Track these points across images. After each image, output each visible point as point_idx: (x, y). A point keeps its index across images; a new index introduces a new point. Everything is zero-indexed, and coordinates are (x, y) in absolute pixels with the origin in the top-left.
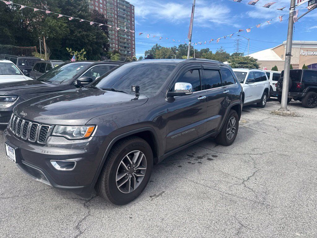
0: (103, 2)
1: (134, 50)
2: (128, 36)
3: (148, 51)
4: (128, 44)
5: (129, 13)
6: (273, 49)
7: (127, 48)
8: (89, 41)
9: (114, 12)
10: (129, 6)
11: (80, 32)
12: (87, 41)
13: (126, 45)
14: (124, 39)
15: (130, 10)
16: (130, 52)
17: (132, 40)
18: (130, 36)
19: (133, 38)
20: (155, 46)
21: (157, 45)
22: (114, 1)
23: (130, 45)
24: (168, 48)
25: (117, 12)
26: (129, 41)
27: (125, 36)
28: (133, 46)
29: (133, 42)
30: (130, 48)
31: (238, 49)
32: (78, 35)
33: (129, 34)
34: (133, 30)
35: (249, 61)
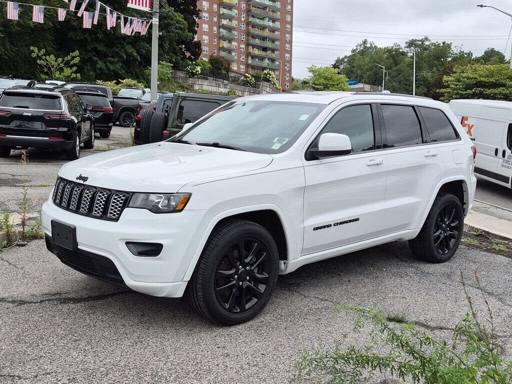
2: (273, 22)
4: (273, 42)
7: (269, 52)
13: (268, 44)
14: (264, 28)
17: (283, 31)
18: (278, 21)
19: (289, 26)
20: (360, 46)
21: (365, 42)
23: (278, 43)
26: (276, 33)
27: (267, 23)
28: (288, 45)
29: (287, 35)
30: (276, 52)
33: (278, 15)
34: (289, 7)
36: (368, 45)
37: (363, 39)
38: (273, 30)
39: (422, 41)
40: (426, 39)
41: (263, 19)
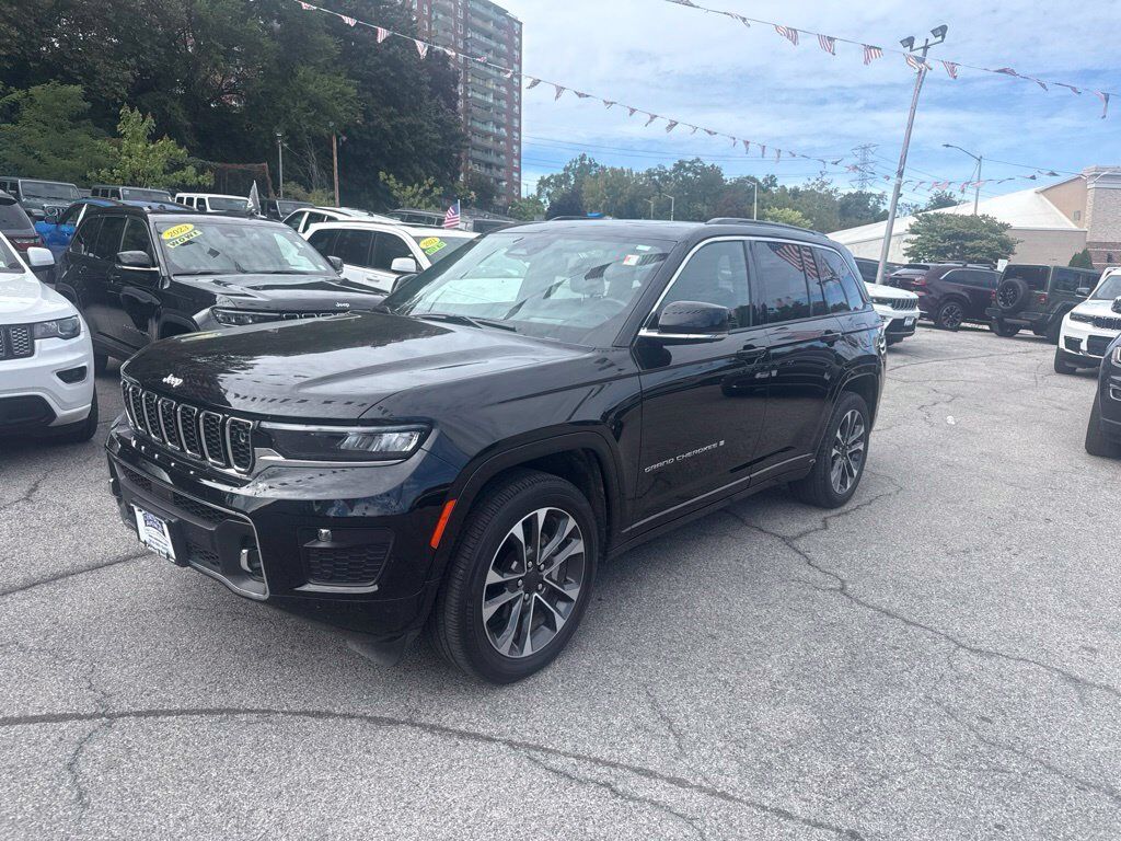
0: (420, 6)
1: (516, 175)
2: (498, 127)
3: (549, 178)
4: (498, 155)
5: (504, 47)
6: (1042, 192)
7: (494, 170)
9: (456, 42)
10: (506, 22)
11: (390, 117)
13: (492, 158)
14: (487, 135)
15: (506, 36)
16: (504, 184)
17: (510, 141)
18: (504, 126)
19: (516, 135)
20: (576, 162)
21: (583, 158)
22: (456, 6)
23: (503, 157)
24: (625, 169)
25: (465, 44)
26: (502, 143)
27: (491, 128)
28: (516, 161)
29: (515, 147)
30: (503, 170)
32: (387, 126)
33: (504, 118)
34: (517, 108)
35: (984, 232)
36: (587, 162)
37: (581, 153)
38: (498, 139)
39: (692, 163)
40: (698, 160)
41: (485, 123)
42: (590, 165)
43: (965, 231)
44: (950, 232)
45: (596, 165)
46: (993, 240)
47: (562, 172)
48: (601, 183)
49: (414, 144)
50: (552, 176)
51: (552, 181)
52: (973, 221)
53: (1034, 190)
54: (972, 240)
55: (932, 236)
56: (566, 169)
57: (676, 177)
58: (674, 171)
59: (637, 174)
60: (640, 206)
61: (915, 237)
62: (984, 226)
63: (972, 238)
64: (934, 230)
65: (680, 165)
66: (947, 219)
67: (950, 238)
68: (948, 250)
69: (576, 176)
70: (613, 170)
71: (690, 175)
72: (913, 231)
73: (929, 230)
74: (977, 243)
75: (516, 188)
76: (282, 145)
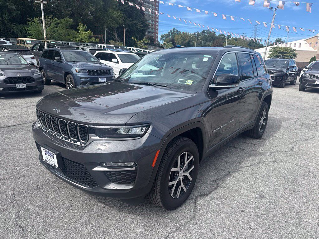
1: (157, 35)
2: (152, 21)
3: (164, 35)
4: (152, 29)
6: (306, 40)
7: (151, 33)
8: (137, 29)
11: (130, 21)
12: (135, 29)
13: (150, 30)
16: (154, 37)
17: (155, 25)
18: (154, 21)
19: (157, 23)
20: (172, 30)
21: (174, 29)
23: (153, 30)
24: (187, 32)
26: (153, 26)
27: (150, 21)
28: (157, 31)
29: (157, 27)
30: (153, 33)
31: (255, 35)
32: (130, 24)
34: (157, 16)
35: (289, 51)
36: (175, 30)
39: (207, 31)
40: (209, 30)
42: (176, 31)
43: (284, 51)
44: (280, 52)
45: (178, 31)
46: (291, 54)
47: (168, 33)
48: (180, 36)
49: (136, 28)
50: (165, 34)
51: (165, 36)
52: (286, 49)
53: (303, 40)
54: (286, 54)
55: (275, 53)
56: (169, 32)
57: (202, 35)
58: (202, 33)
59: (191, 34)
60: (191, 43)
61: (271, 53)
62: (289, 50)
63: (286, 53)
64: (276, 51)
65: (203, 32)
66: (279, 48)
67: (280, 53)
68: (279, 56)
69: (172, 34)
70: (183, 33)
71: (206, 34)
72: (270, 51)
73: (274, 51)
74: (287, 54)
75: (157, 38)
76: (106, 30)
